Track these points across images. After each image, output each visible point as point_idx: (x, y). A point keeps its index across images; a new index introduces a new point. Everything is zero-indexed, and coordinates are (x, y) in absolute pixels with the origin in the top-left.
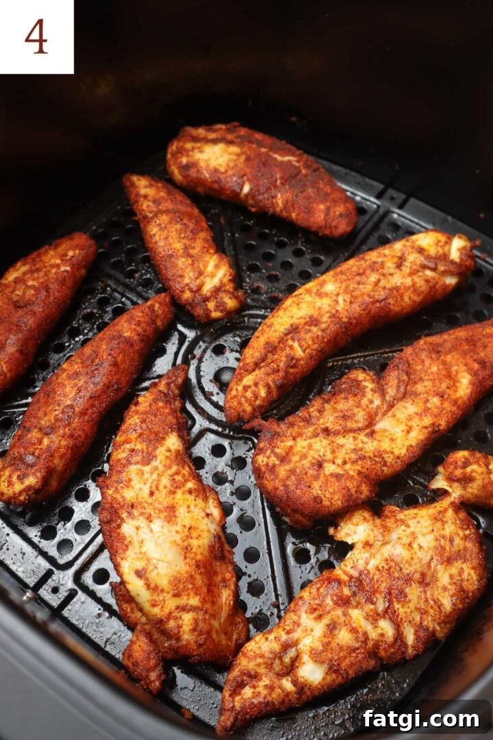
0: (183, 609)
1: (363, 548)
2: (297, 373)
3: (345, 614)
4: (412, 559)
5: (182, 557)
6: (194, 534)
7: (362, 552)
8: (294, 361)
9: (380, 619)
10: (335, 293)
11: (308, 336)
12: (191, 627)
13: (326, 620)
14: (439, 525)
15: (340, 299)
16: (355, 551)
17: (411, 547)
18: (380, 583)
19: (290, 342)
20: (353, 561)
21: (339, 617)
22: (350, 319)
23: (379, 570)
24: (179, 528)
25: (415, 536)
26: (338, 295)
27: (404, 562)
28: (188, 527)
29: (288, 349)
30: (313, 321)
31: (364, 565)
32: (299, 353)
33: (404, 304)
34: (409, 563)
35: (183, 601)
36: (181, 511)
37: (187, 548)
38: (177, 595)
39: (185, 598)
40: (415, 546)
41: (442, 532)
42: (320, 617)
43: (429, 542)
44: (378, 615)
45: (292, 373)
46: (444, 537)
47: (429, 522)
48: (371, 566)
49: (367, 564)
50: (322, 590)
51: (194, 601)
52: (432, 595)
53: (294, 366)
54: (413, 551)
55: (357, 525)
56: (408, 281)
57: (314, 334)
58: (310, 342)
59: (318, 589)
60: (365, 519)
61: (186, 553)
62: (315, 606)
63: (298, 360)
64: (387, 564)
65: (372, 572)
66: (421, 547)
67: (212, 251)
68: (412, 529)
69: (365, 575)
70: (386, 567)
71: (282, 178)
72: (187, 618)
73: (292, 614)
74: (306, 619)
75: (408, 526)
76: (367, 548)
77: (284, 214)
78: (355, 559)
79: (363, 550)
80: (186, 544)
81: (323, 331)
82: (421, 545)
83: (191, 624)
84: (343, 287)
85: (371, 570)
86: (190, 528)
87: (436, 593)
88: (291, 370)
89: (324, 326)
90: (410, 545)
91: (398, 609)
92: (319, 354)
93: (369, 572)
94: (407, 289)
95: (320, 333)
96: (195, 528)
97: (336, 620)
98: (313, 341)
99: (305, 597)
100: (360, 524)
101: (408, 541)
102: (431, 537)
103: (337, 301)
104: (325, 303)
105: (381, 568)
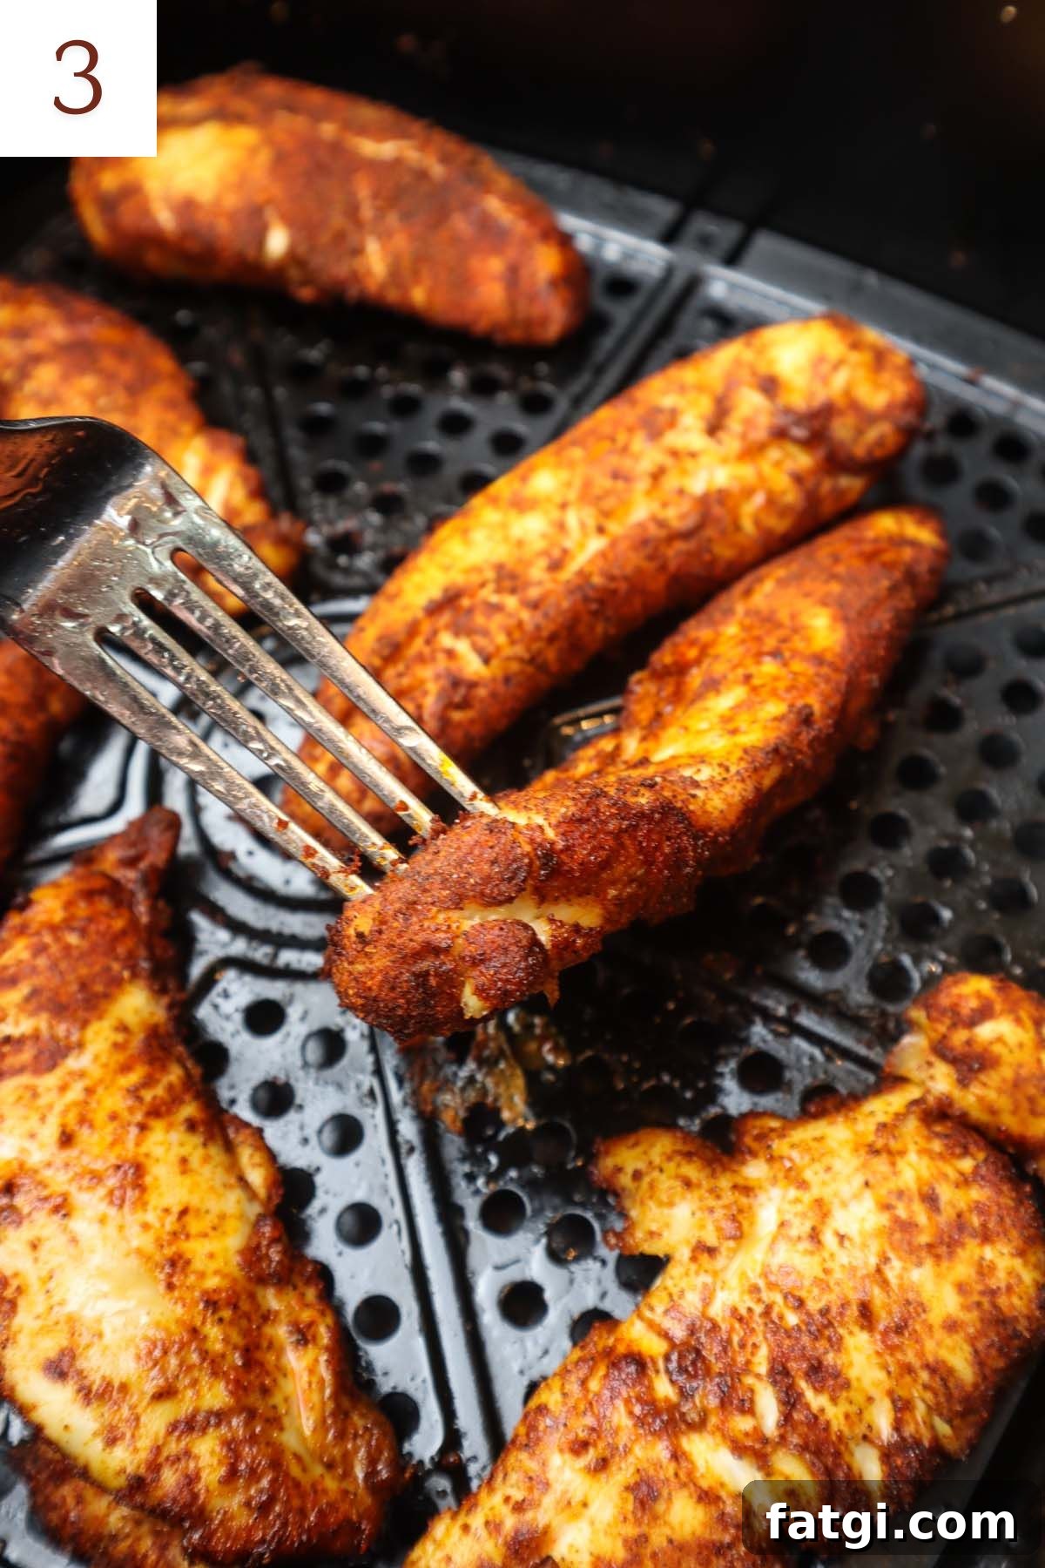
0: (190, 1425)
1: (694, 1259)
2: (472, 722)
3: (677, 1455)
4: (827, 1271)
5: (162, 1287)
6: (194, 1226)
7: (692, 1272)
8: (462, 691)
9: (775, 1450)
10: (558, 499)
11: (496, 624)
12: (222, 1471)
13: (623, 1474)
14: (881, 1164)
15: (572, 519)
16: (674, 1271)
17: (819, 1242)
18: (749, 1348)
19: (446, 640)
20: (670, 1295)
21: (658, 1465)
22: (612, 578)
23: (741, 1320)
24: (151, 1217)
25: (825, 1210)
26: (564, 506)
27: (807, 1283)
28: (176, 1210)
29: (441, 657)
30: (508, 578)
31: (699, 1305)
32: (472, 666)
33: (740, 538)
34: (823, 1284)
35: (184, 1406)
36: (162, 1173)
37: (173, 1263)
38: (165, 1394)
39: (189, 1393)
40: (829, 1239)
41: (893, 1184)
42: (602, 1465)
43: (863, 1220)
44: (765, 1441)
45: (459, 724)
46: (900, 1194)
47: (855, 1162)
48: (717, 1310)
49: (707, 1301)
50: (594, 1385)
51: (216, 1395)
52: (921, 1354)
53: (464, 705)
54: (826, 1255)
55: (671, 1204)
56: (747, 472)
57: (510, 615)
58: (501, 639)
59: (584, 1383)
60: (688, 1184)
61: (171, 1276)
62: (582, 1435)
63: (473, 685)
64: (759, 1300)
65: (724, 1327)
66: (842, 1238)
67: (186, 428)
68: (816, 1192)
69: (708, 1333)
70: (758, 1309)
71: (376, 196)
72: (207, 1451)
73: (523, 1456)
74: (565, 1472)
75: (803, 1185)
76: (704, 1258)
77: (392, 296)
78: (675, 1291)
79: (693, 1267)
80: (169, 1251)
81: (535, 606)
82: (842, 1232)
83: (220, 1462)
84: (577, 483)
85: (719, 1319)
86: (184, 1212)
87: (930, 1345)
88: (457, 716)
89: (534, 593)
90: (815, 1236)
91: (822, 1410)
92: (530, 669)
93: (715, 1327)
94: (748, 492)
95: (525, 615)
96: (198, 1211)
97: (651, 1472)
98: (509, 634)
99: (551, 1406)
100: (677, 1200)
101: (806, 1228)
102: (867, 1204)
103: (561, 527)
104: (532, 527)
105: (743, 1311)
